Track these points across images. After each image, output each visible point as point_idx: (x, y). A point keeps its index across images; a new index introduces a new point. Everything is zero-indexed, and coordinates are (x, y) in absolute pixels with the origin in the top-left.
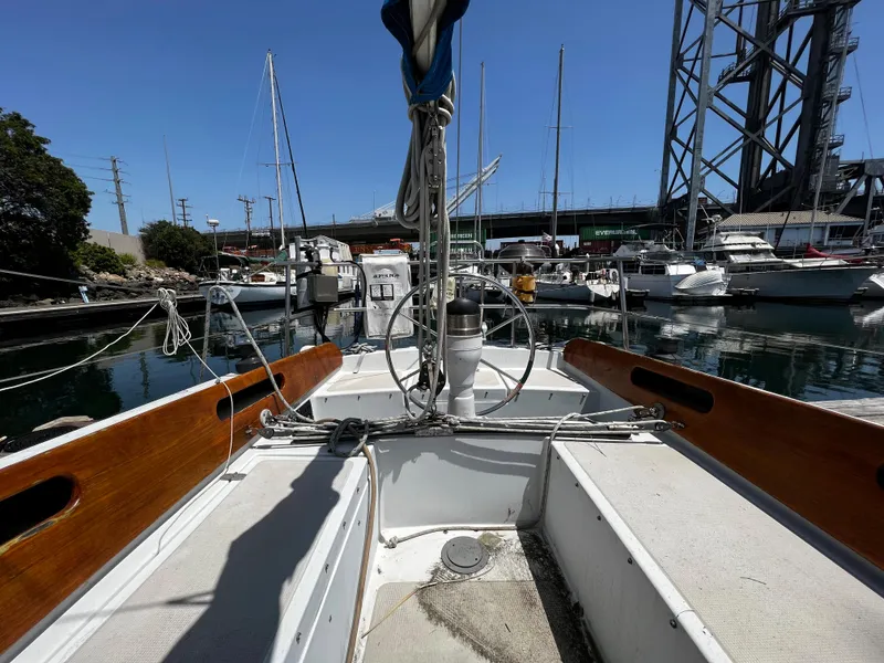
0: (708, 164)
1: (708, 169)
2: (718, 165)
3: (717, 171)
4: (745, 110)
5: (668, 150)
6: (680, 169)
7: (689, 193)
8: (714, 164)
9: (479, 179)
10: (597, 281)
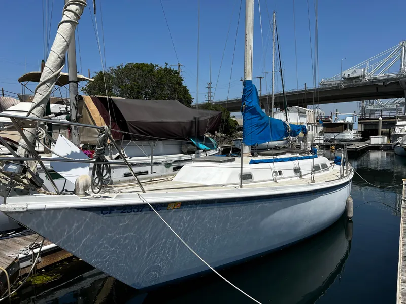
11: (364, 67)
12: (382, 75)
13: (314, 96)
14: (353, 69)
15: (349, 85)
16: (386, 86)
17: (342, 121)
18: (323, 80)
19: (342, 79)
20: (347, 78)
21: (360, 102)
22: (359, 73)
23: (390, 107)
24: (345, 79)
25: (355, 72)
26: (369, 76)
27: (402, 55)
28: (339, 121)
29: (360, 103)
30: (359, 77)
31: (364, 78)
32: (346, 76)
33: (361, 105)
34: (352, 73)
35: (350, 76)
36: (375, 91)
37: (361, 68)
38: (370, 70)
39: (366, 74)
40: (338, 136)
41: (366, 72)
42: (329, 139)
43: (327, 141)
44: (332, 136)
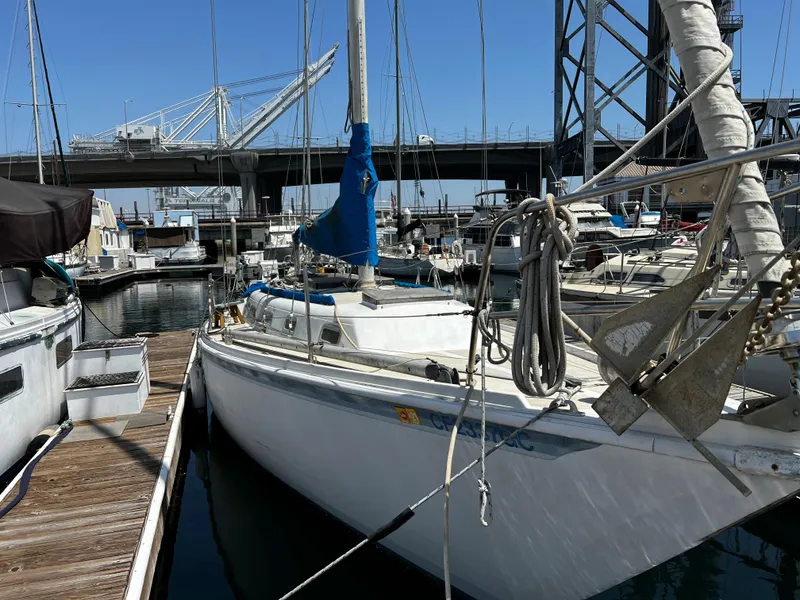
0: (609, 92)
1: (608, 97)
2: (619, 92)
3: (619, 101)
4: (646, 26)
5: (560, 72)
6: (573, 98)
7: (585, 130)
8: (614, 91)
9: (304, 82)
10: (440, 255)
12: (189, 143)
14: (135, 123)
16: (209, 162)
17: (176, 225)
18: (76, 138)
19: (118, 141)
20: (127, 141)
21: (155, 188)
22: (148, 134)
23: (208, 201)
24: (123, 141)
25: (141, 131)
26: (167, 142)
27: (217, 110)
28: (170, 225)
29: (156, 192)
30: (148, 141)
31: (158, 143)
32: (124, 136)
33: (158, 195)
34: (136, 131)
35: (132, 138)
36: (193, 171)
37: (150, 124)
38: (167, 131)
39: (160, 137)
40: (179, 254)
41: (160, 133)
42: (160, 259)
43: (157, 264)
44: (165, 254)
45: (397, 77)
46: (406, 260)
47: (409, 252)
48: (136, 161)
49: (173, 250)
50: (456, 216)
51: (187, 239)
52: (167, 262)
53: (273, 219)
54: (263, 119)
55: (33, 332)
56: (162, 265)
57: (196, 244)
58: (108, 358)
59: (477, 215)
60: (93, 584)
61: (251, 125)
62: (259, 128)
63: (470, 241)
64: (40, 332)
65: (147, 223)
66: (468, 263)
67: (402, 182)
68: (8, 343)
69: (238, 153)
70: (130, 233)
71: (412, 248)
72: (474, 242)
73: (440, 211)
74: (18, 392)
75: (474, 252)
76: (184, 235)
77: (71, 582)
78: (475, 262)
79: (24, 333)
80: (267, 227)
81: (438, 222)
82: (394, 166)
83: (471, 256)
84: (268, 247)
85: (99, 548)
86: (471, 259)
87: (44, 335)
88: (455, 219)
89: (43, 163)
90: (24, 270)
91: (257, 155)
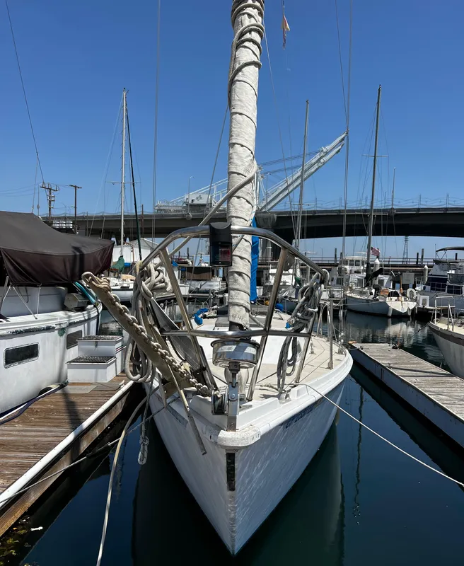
10: (396, 298)
11: (210, 192)
13: (153, 226)
14: (197, 193)
15: (198, 216)
18: (159, 203)
19: (185, 205)
20: (191, 205)
22: (205, 200)
24: (188, 205)
25: (201, 198)
30: (205, 205)
31: (210, 207)
32: (190, 201)
34: (197, 198)
35: (195, 203)
37: (207, 193)
38: (218, 198)
39: (213, 202)
40: (206, 286)
41: (213, 199)
42: (193, 288)
43: (190, 292)
44: (197, 285)
45: (375, 157)
46: (367, 301)
47: (371, 294)
48: (193, 219)
49: (203, 282)
50: (426, 267)
51: (213, 276)
52: (198, 291)
53: (273, 264)
54: (286, 188)
55: (49, 325)
56: (194, 292)
57: (219, 279)
58: (96, 346)
59: (436, 266)
60: (16, 463)
61: (277, 193)
62: (281, 196)
63: (428, 288)
64: (54, 326)
65: (191, 263)
66: (421, 306)
67: (372, 237)
68: (30, 329)
69: (262, 214)
70: (179, 270)
71: (373, 291)
72: (431, 289)
73: (417, 262)
74: (34, 359)
75: (427, 297)
76: (211, 273)
77: (8, 460)
78: (427, 306)
79: (43, 325)
80: (268, 269)
81: (413, 271)
82: (367, 225)
83: (424, 301)
84: (267, 284)
85: (32, 447)
86: (424, 303)
87: (57, 327)
88: (425, 269)
89: (124, 220)
90: (64, 288)
91: (275, 216)
